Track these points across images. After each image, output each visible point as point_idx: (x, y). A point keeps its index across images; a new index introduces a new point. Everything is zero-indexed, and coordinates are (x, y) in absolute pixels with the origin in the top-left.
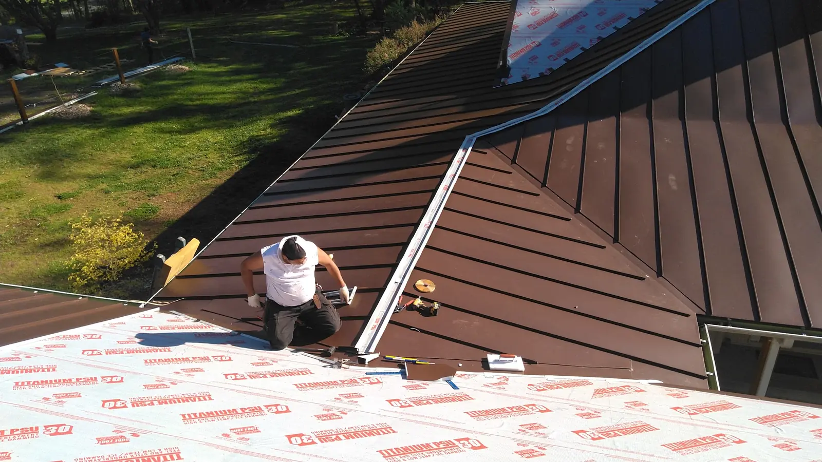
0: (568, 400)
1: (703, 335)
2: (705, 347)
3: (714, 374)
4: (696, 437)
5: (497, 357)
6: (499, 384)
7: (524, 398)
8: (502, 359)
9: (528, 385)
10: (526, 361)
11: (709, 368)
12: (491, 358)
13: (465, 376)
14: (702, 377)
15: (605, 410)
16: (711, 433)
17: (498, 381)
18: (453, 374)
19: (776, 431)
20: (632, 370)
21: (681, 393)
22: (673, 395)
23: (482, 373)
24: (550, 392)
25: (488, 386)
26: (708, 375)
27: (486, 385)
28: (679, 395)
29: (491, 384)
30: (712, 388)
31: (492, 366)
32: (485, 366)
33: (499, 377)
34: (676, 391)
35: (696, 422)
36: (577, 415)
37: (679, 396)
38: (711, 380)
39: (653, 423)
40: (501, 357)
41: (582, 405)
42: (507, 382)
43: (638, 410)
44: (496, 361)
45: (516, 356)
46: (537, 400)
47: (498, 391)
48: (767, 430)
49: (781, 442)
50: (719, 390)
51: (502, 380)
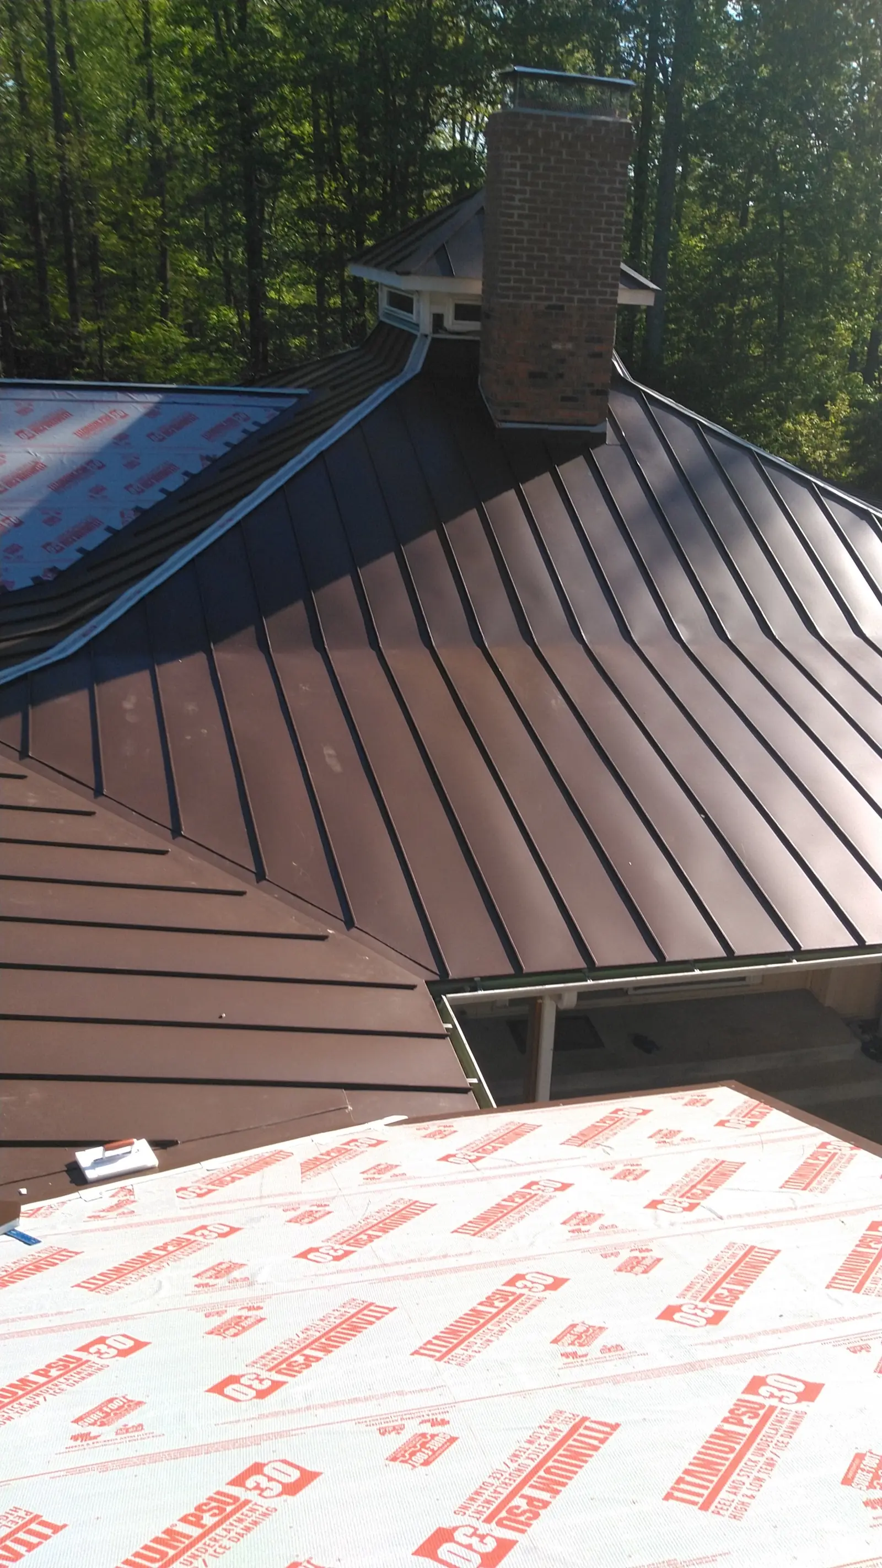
0: (261, 1197)
1: (446, 1018)
2: (452, 1034)
3: (480, 1080)
4: (498, 1200)
5: (97, 1152)
6: (119, 1205)
7: (179, 1219)
8: (110, 1153)
9: (178, 1191)
10: (157, 1145)
11: (470, 1073)
12: (85, 1157)
13: (42, 1211)
14: (464, 1091)
15: (334, 1198)
16: (516, 1185)
17: (115, 1201)
18: (16, 1214)
19: (604, 1151)
20: (350, 1108)
21: (442, 1129)
22: (432, 1135)
23: (75, 1195)
24: (222, 1193)
25: (99, 1217)
26: (470, 1084)
27: (94, 1217)
28: (440, 1132)
29: (104, 1211)
30: (484, 1107)
31: (91, 1174)
32: (78, 1179)
33: (114, 1192)
34: (433, 1126)
35: (488, 1173)
36: (290, 1221)
37: (441, 1134)
38: (477, 1090)
39: (423, 1196)
40: (106, 1150)
41: (291, 1199)
42: (132, 1198)
43: (387, 1181)
44: (98, 1163)
45: (135, 1140)
46: (204, 1216)
47: (122, 1221)
48: (590, 1153)
49: (619, 1168)
50: (495, 1106)
51: (121, 1197)
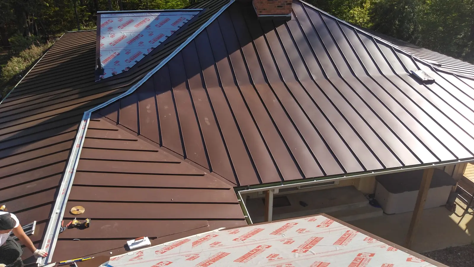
0: (180, 253)
1: (239, 198)
2: (240, 203)
3: (248, 216)
4: (249, 251)
5: (133, 241)
6: (138, 257)
7: (155, 260)
8: (136, 241)
9: (156, 252)
10: (151, 238)
11: (245, 214)
12: (129, 243)
13: (116, 258)
14: (243, 219)
15: (201, 252)
16: (254, 247)
17: (137, 255)
18: (108, 260)
19: (282, 236)
20: (209, 226)
21: (235, 231)
22: (232, 233)
23: (126, 254)
24: (168, 252)
25: (132, 260)
26: (245, 217)
27: (131, 260)
28: (235, 232)
29: (134, 258)
30: (249, 224)
31: (131, 248)
32: (127, 249)
33: (137, 253)
34: (233, 230)
35: (246, 244)
36: (187, 260)
37: (235, 233)
38: (247, 219)
39: (226, 251)
40: (135, 240)
41: (188, 253)
42: (142, 254)
43: (217, 247)
44: (133, 244)
45: (144, 237)
46: (162, 259)
47: (138, 261)
48: (278, 237)
49: (286, 241)
50: (252, 223)
51: (139, 254)
